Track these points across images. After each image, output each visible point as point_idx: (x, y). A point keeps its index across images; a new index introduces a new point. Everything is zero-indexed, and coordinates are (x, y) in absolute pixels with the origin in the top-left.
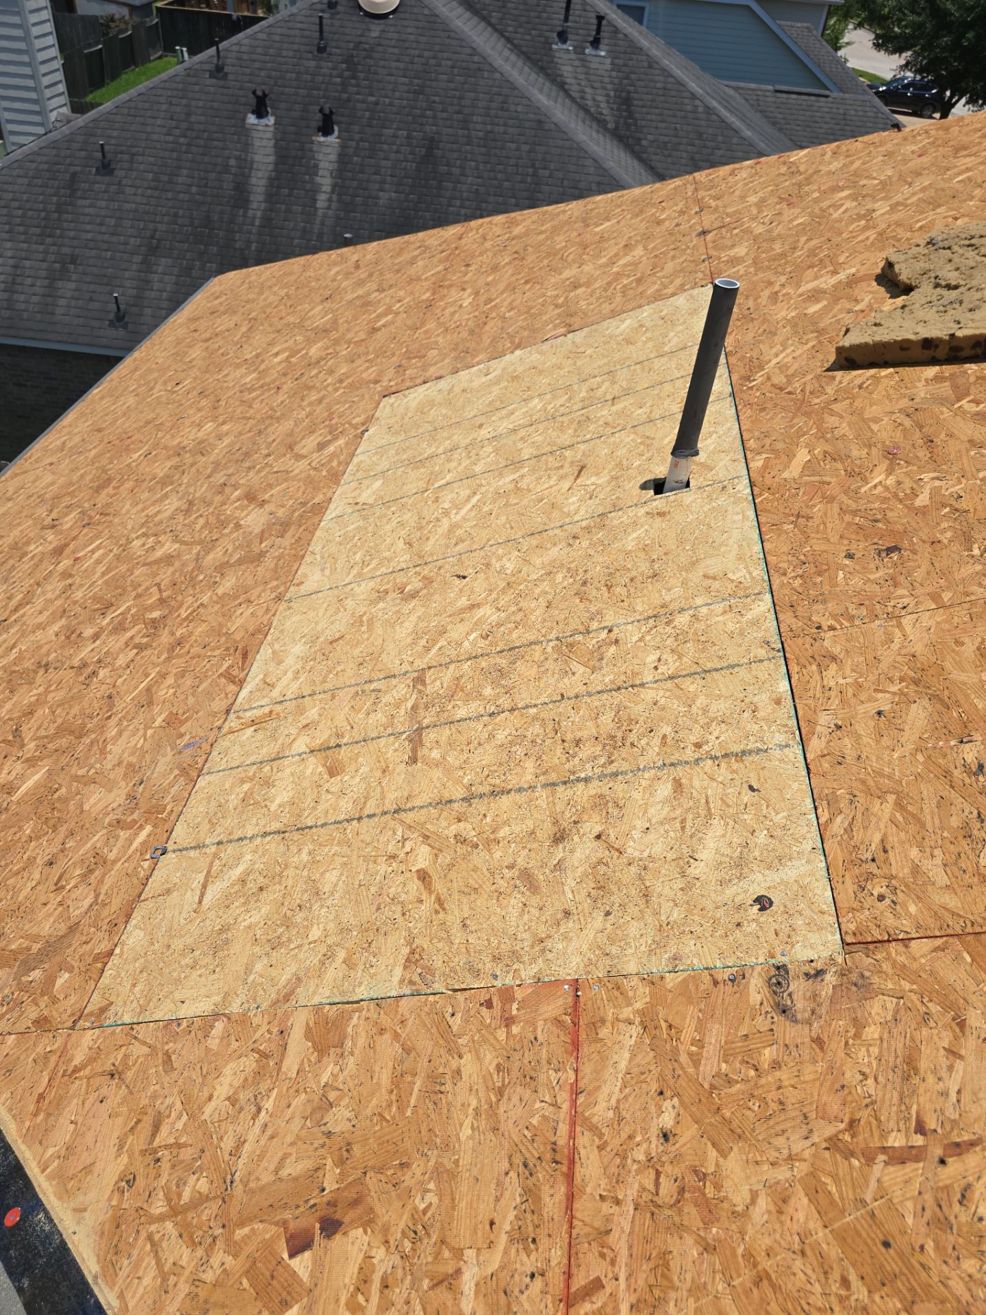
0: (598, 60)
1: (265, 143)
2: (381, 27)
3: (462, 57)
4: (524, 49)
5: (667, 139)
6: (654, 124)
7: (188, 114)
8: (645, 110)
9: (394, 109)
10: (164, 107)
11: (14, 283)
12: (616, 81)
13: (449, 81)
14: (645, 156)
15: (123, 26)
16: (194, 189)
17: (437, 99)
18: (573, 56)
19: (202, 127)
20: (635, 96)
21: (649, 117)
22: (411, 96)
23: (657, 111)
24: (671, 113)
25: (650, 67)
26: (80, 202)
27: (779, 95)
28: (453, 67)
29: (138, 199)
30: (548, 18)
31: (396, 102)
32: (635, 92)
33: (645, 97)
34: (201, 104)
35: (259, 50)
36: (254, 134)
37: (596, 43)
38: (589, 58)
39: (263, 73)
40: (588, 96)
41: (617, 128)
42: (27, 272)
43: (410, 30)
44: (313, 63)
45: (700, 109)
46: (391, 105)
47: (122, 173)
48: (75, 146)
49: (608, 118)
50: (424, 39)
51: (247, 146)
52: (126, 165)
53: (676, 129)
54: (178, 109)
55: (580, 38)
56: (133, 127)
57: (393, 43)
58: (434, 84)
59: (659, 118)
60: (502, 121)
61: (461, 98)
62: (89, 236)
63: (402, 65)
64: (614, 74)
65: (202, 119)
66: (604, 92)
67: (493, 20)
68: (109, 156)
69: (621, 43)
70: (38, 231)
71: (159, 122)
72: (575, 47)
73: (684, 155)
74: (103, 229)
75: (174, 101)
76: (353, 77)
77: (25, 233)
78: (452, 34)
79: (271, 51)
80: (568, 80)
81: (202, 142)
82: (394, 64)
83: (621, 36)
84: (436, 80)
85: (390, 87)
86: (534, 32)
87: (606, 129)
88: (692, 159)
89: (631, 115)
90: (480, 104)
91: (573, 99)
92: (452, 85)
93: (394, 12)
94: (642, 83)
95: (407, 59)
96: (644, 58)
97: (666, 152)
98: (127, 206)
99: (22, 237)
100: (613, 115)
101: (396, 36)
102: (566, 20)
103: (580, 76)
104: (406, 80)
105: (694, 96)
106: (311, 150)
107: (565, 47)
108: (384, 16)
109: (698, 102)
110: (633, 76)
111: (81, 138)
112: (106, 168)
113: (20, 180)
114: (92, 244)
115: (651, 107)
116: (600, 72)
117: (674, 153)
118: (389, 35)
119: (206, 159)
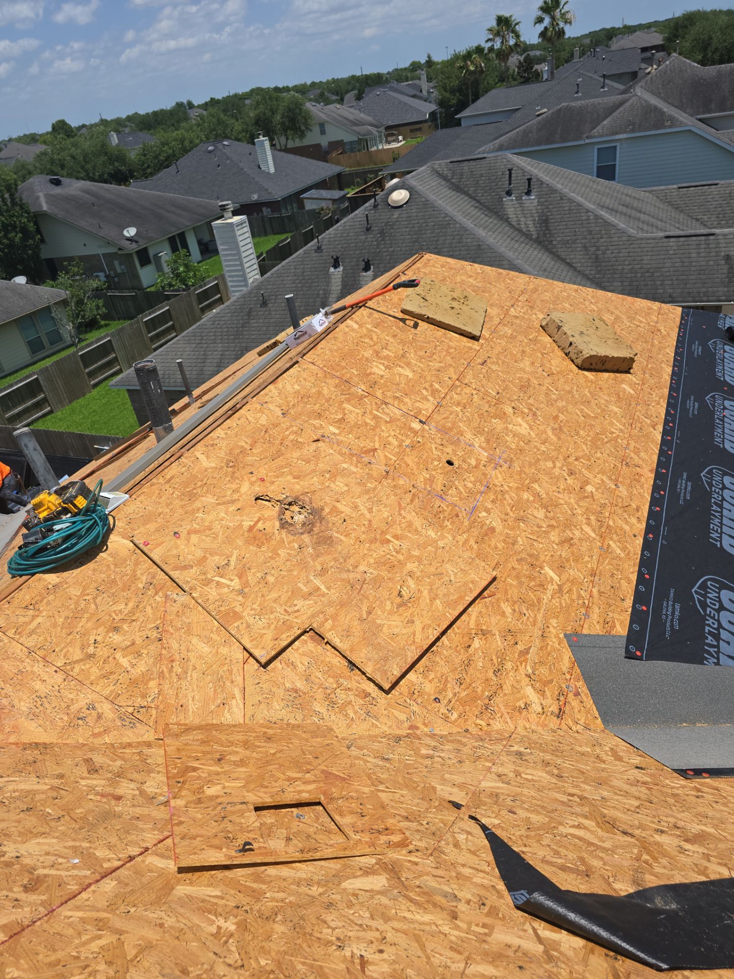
0: (529, 201)
1: (337, 280)
2: (399, 212)
3: (441, 219)
4: (486, 204)
5: (569, 238)
6: (561, 231)
7: (303, 272)
8: (556, 224)
9: (402, 252)
10: (293, 271)
11: (220, 363)
12: (540, 211)
13: (432, 233)
14: (554, 250)
15: (327, 211)
16: (302, 308)
17: (425, 243)
18: (515, 202)
19: (308, 277)
20: (551, 217)
21: (558, 228)
22: (411, 244)
23: (564, 223)
24: (573, 223)
25: (562, 199)
26: (252, 321)
27: (681, 190)
28: (434, 225)
29: (277, 316)
30: (502, 185)
31: (404, 249)
32: (551, 215)
33: (557, 217)
34: (309, 266)
35: (339, 235)
36: (332, 277)
37: (528, 193)
38: (525, 202)
39: (339, 246)
40: (522, 223)
41: (538, 237)
42: (227, 357)
43: (413, 211)
44: (364, 237)
45: (592, 217)
46: (401, 251)
47: (271, 305)
48: (252, 295)
49: (533, 233)
50: (421, 214)
51: (328, 283)
52: (273, 301)
53: (575, 231)
54: (299, 270)
55: (519, 192)
56: (278, 283)
57: (404, 219)
58: (424, 236)
59: (565, 227)
60: (458, 249)
61: (437, 241)
62: (254, 337)
63: (408, 229)
64: (539, 207)
65: (309, 273)
66: (532, 219)
67: (470, 192)
68: (266, 298)
69: (544, 189)
70: (233, 337)
71: (290, 278)
72: (516, 197)
73: (579, 245)
74: (261, 333)
75: (298, 267)
76: (383, 240)
77: (228, 339)
78: (436, 209)
79: (344, 235)
80: (511, 216)
81: (308, 285)
82: (404, 230)
83: (544, 185)
84: (425, 234)
85: (401, 241)
86: (493, 194)
87: (531, 239)
88: (585, 247)
89: (547, 228)
90: (447, 242)
91: (512, 226)
92: (433, 235)
93: (406, 203)
94: (556, 210)
95: (411, 226)
96: (558, 195)
97: (568, 246)
98: (272, 320)
99: (226, 341)
100: (537, 230)
101: (406, 215)
102: (510, 184)
103: (518, 213)
104: (409, 237)
105: (588, 211)
106: (359, 280)
107: (510, 198)
108: (401, 206)
109: (590, 214)
110: (551, 207)
111: (255, 291)
112: (264, 304)
113: (228, 315)
114: (255, 341)
115: (560, 222)
116: (530, 208)
117: (573, 245)
118: (403, 216)
119: (309, 292)
